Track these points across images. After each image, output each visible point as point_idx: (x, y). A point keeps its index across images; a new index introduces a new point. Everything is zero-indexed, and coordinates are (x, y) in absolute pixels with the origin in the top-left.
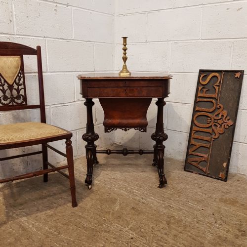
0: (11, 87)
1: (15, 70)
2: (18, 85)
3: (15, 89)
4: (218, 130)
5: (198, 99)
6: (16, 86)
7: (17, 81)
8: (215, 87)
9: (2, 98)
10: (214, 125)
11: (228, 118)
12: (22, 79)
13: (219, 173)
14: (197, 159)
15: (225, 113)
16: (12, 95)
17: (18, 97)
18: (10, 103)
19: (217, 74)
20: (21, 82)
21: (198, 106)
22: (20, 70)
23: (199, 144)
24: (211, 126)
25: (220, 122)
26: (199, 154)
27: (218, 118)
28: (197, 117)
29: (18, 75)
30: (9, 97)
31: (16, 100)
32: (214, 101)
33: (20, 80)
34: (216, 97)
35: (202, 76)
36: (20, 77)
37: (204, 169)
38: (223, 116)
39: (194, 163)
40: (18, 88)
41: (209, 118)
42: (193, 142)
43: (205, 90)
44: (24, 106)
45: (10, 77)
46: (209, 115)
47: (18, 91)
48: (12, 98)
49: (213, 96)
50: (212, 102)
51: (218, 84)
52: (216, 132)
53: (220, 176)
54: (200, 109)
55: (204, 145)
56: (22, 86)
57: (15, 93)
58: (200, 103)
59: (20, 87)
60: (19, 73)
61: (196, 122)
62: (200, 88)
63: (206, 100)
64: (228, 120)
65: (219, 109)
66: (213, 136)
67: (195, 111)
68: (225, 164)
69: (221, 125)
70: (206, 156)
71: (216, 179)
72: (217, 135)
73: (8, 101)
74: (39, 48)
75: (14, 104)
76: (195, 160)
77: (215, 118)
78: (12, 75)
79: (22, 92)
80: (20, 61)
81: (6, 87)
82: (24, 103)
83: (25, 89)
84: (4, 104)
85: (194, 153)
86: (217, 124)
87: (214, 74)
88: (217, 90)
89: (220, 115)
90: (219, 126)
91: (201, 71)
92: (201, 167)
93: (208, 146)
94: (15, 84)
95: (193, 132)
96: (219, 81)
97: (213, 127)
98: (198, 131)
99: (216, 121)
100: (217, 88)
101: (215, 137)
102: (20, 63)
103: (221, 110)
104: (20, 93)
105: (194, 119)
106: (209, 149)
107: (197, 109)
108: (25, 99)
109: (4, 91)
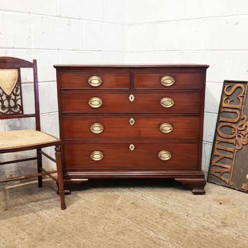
0: (8, 98)
1: (12, 83)
2: (16, 95)
3: (13, 99)
4: (242, 141)
5: (223, 110)
6: (13, 97)
7: (15, 92)
8: (239, 98)
10: (238, 136)
12: (19, 90)
13: (242, 184)
14: (220, 169)
16: (9, 105)
17: (15, 107)
18: (7, 112)
19: (241, 85)
21: (222, 117)
22: (18, 81)
23: (222, 155)
24: (235, 136)
25: (244, 133)
26: (222, 165)
27: (242, 129)
28: (221, 127)
29: (15, 87)
31: (13, 110)
32: (238, 112)
33: (17, 91)
34: (240, 108)
35: (227, 86)
36: (17, 88)
37: (227, 181)
38: (246, 127)
39: (217, 174)
41: (233, 129)
42: (216, 152)
43: (229, 101)
44: (20, 115)
45: (8, 88)
46: (233, 126)
47: (15, 101)
48: (10, 108)
49: (237, 107)
50: (236, 113)
51: (242, 95)
52: (240, 143)
53: (243, 188)
54: (224, 119)
55: (228, 156)
56: (19, 97)
57: (12, 104)
58: (224, 113)
59: (17, 98)
60: (17, 84)
61: (220, 133)
62: (224, 98)
63: (230, 110)
65: (243, 119)
66: (236, 147)
67: (218, 122)
68: (247, 176)
69: (245, 136)
70: (229, 167)
71: (239, 190)
72: (241, 146)
73: (6, 110)
74: (35, 61)
75: (12, 113)
76: (218, 171)
77: (239, 129)
78: (10, 87)
79: (19, 102)
80: (17, 74)
81: (4, 97)
82: (21, 112)
83: (21, 99)
84: (2, 113)
85: (217, 164)
86: (241, 135)
87: (238, 85)
88: (241, 101)
89: (244, 126)
90: (242, 137)
91: (226, 82)
92: (223, 178)
93: (231, 156)
94: (12, 95)
95: (217, 142)
96: (243, 92)
97: (237, 138)
98: (221, 142)
99: (240, 132)
100: (241, 99)
101: (239, 148)
102: (17, 76)
103: (244, 121)
104: (17, 103)
105: (218, 129)
106: (233, 160)
107: (221, 119)
108: (21, 108)
109: (2, 101)
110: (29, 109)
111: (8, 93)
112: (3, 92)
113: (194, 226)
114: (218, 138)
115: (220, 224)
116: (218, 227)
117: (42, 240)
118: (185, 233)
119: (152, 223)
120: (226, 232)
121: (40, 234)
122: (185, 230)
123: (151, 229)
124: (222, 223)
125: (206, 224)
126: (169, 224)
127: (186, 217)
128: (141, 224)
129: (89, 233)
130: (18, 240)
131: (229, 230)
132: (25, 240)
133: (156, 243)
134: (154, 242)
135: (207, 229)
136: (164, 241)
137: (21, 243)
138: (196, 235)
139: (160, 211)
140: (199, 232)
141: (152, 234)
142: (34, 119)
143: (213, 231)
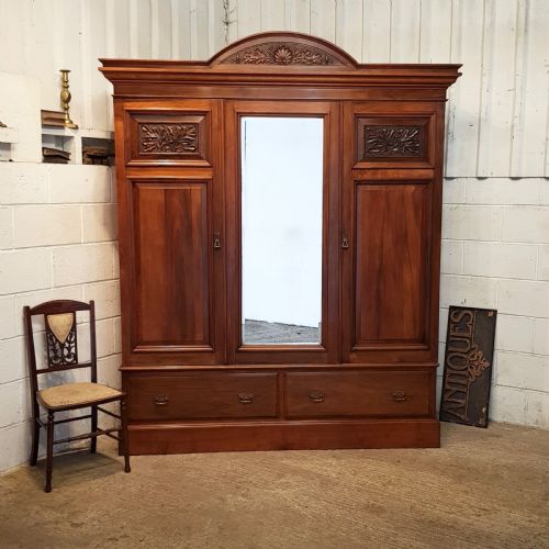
0: (62, 346)
1: (67, 328)
2: (70, 342)
3: (66, 348)
5: (451, 339)
6: (67, 345)
7: (69, 339)
9: (53, 358)
10: (470, 367)
12: (74, 336)
14: (453, 406)
16: (63, 354)
17: (69, 356)
18: (60, 363)
19: (469, 312)
20: (72, 340)
22: (72, 326)
23: (454, 389)
24: (467, 368)
26: (455, 400)
28: (450, 358)
29: (70, 333)
30: (60, 356)
31: (67, 359)
33: (71, 337)
34: (470, 337)
40: (69, 346)
44: (75, 365)
45: (62, 336)
46: (464, 356)
47: (69, 349)
48: (63, 357)
52: (472, 375)
54: (453, 349)
55: (461, 390)
56: (74, 344)
57: (66, 352)
59: (72, 345)
60: (72, 329)
61: (450, 364)
62: (452, 326)
63: (459, 339)
67: (447, 355)
70: (463, 401)
73: (59, 361)
75: (65, 363)
78: (64, 334)
79: (73, 350)
80: (72, 318)
81: (57, 346)
82: (75, 362)
83: (76, 346)
84: (55, 364)
85: (449, 399)
86: (473, 366)
94: (66, 343)
95: (447, 375)
96: (472, 319)
98: (453, 374)
102: (73, 321)
104: (71, 351)
105: (447, 360)
107: (450, 349)
108: (76, 357)
109: (55, 351)
110: (84, 356)
111: (62, 341)
112: (57, 340)
114: (448, 371)
142: (89, 369)
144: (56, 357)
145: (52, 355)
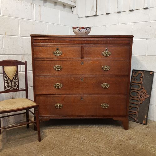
0: (11, 81)
1: (13, 73)
2: (15, 80)
3: (14, 82)
4: (142, 99)
7: (15, 78)
9: (7, 87)
11: (147, 93)
12: (17, 77)
14: (132, 113)
15: (145, 91)
16: (12, 85)
17: (15, 86)
18: (10, 89)
20: (16, 78)
21: (132, 87)
22: (16, 72)
24: (139, 97)
25: (143, 95)
28: (132, 92)
29: (15, 75)
30: (10, 85)
31: (14, 87)
32: (140, 85)
33: (16, 77)
34: (141, 83)
35: (134, 72)
36: (16, 76)
37: (135, 119)
38: (144, 92)
39: (130, 115)
40: (15, 81)
41: (138, 93)
42: (130, 105)
43: (135, 79)
45: (11, 76)
47: (15, 83)
49: (140, 82)
50: (139, 85)
51: (142, 77)
55: (135, 107)
56: (17, 80)
58: (133, 86)
59: (16, 81)
60: (16, 74)
61: (131, 95)
62: (133, 78)
63: (136, 84)
64: (147, 94)
67: (130, 89)
68: (145, 116)
69: (144, 97)
70: (136, 112)
71: (141, 124)
72: (142, 102)
73: (10, 88)
75: (13, 89)
77: (141, 93)
78: (12, 75)
79: (17, 83)
81: (9, 81)
82: (18, 89)
83: (18, 81)
84: (8, 89)
85: (130, 110)
87: (140, 72)
88: (141, 80)
89: (143, 92)
90: (142, 97)
92: (133, 118)
93: (137, 107)
94: (13, 79)
96: (142, 75)
97: (140, 98)
99: (141, 95)
100: (141, 79)
101: (141, 103)
102: (16, 70)
103: (143, 89)
104: (16, 84)
105: (130, 93)
106: (138, 108)
108: (18, 86)
109: (8, 83)
110: (22, 86)
111: (11, 79)
112: (9, 78)
113: (116, 140)
114: (130, 98)
115: (128, 138)
116: (127, 140)
117: (44, 148)
118: (112, 143)
119: (95, 139)
120: (131, 142)
121: (43, 145)
122: (112, 142)
123: (96, 141)
124: (129, 138)
125: (121, 139)
126: (104, 139)
127: (112, 136)
128: (91, 140)
129: (66, 144)
130: (33, 149)
131: (132, 141)
132: (36, 149)
133: (99, 149)
134: (98, 148)
135: (122, 141)
136: (103, 147)
137: (34, 150)
138: (117, 144)
139: (99, 133)
140: (118, 143)
141: (96, 144)
143: (125, 142)
144: (8, 86)
145: (6, 84)
